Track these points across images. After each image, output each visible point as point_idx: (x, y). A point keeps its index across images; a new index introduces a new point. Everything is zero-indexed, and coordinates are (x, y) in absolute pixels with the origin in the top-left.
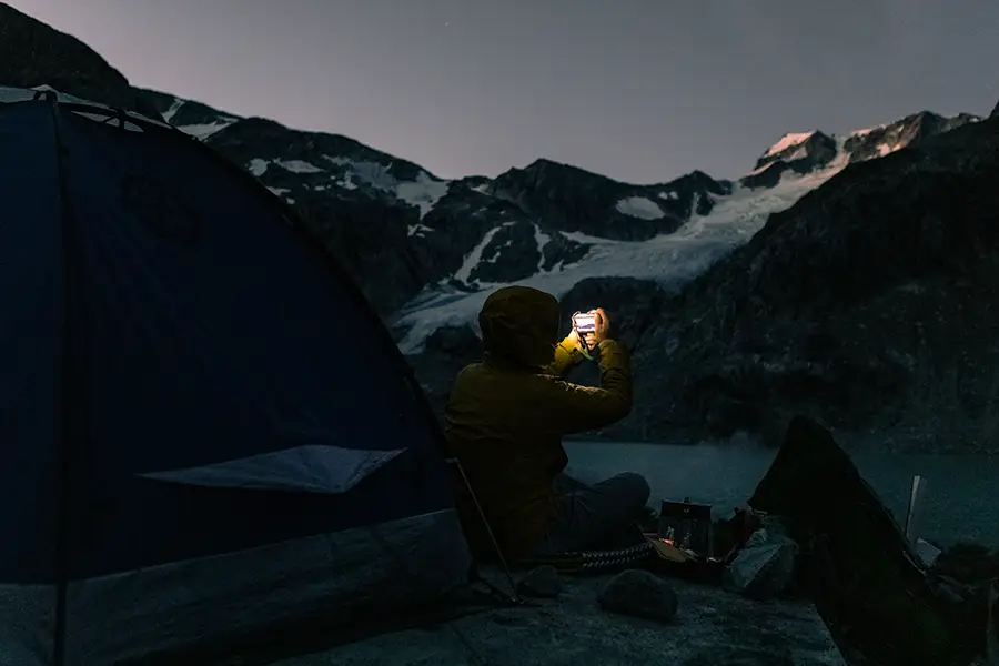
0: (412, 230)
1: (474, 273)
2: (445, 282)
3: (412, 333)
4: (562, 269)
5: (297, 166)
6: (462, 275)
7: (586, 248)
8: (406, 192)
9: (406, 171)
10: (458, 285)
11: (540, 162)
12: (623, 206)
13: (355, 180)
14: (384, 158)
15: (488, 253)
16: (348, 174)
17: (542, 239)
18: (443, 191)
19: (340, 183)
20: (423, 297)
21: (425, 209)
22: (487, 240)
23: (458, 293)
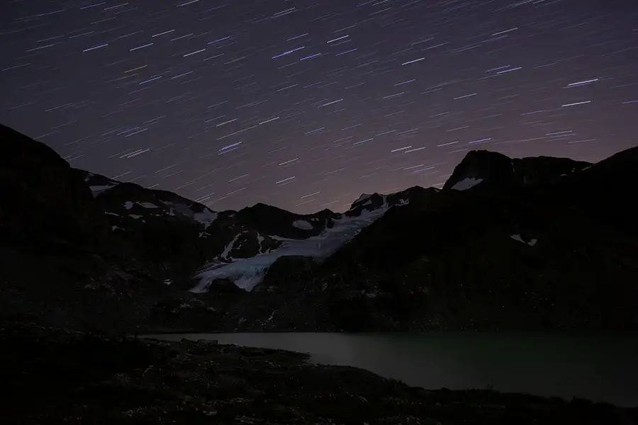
0: (201, 235)
1: (230, 254)
2: (216, 258)
3: (201, 282)
4: (270, 252)
5: (148, 205)
6: (224, 255)
7: (280, 243)
8: (199, 218)
9: (198, 208)
10: (223, 260)
11: (259, 204)
12: (295, 224)
13: (174, 212)
14: (188, 202)
15: (236, 245)
16: (171, 210)
17: (261, 239)
18: (215, 217)
19: (167, 213)
20: (206, 266)
21: (208, 225)
22: (236, 239)
23: (223, 263)
